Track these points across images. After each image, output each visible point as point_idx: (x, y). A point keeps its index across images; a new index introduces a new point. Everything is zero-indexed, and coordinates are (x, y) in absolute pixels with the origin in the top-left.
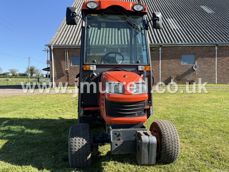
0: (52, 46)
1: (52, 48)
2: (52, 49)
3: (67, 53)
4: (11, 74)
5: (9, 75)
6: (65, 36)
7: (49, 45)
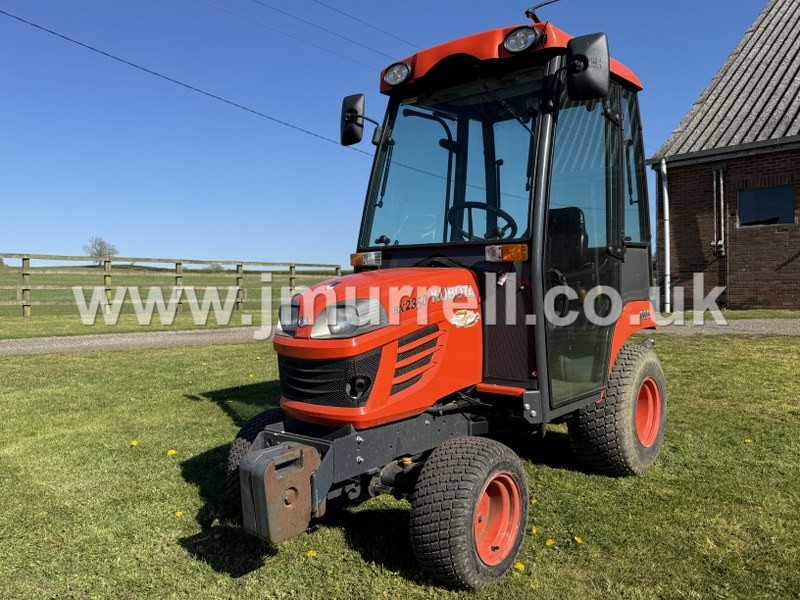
0: (664, 162)
1: (664, 169)
2: (665, 172)
3: (722, 182)
6: (721, 118)
7: (655, 159)
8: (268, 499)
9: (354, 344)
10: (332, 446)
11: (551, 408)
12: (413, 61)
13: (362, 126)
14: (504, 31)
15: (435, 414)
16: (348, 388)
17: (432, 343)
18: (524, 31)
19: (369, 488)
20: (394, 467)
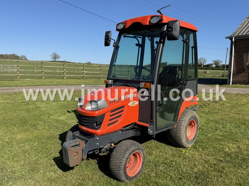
2: (234, 41)
4: (214, 66)
5: (213, 67)
7: (231, 37)
8: (69, 155)
9: (97, 113)
10: (89, 141)
11: (156, 131)
12: (125, 23)
13: (110, 41)
14: (151, 16)
15: (123, 130)
16: (95, 124)
17: (122, 111)
18: (156, 17)
19: (102, 151)
20: (109, 146)
